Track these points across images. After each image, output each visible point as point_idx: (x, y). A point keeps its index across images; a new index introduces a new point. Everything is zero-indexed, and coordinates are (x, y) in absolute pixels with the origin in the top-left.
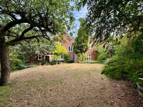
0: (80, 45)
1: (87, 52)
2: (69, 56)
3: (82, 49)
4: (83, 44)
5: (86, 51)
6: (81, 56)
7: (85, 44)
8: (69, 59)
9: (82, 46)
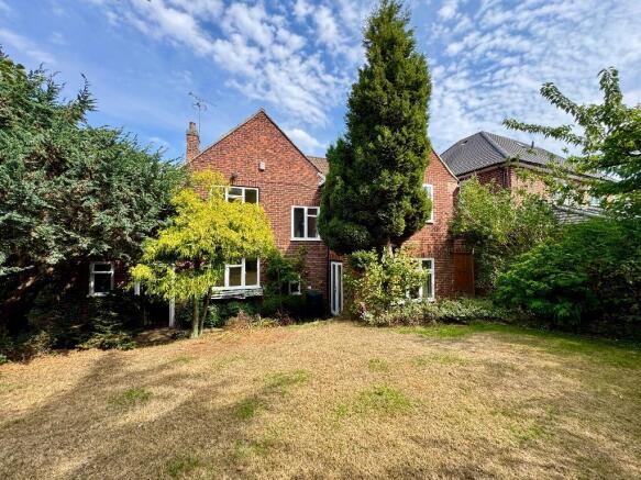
0: (365, 190)
1: (414, 241)
2: (299, 268)
3: (379, 222)
4: (391, 180)
5: (408, 233)
6: (375, 272)
7: (408, 179)
8: (295, 288)
9: (384, 199)
